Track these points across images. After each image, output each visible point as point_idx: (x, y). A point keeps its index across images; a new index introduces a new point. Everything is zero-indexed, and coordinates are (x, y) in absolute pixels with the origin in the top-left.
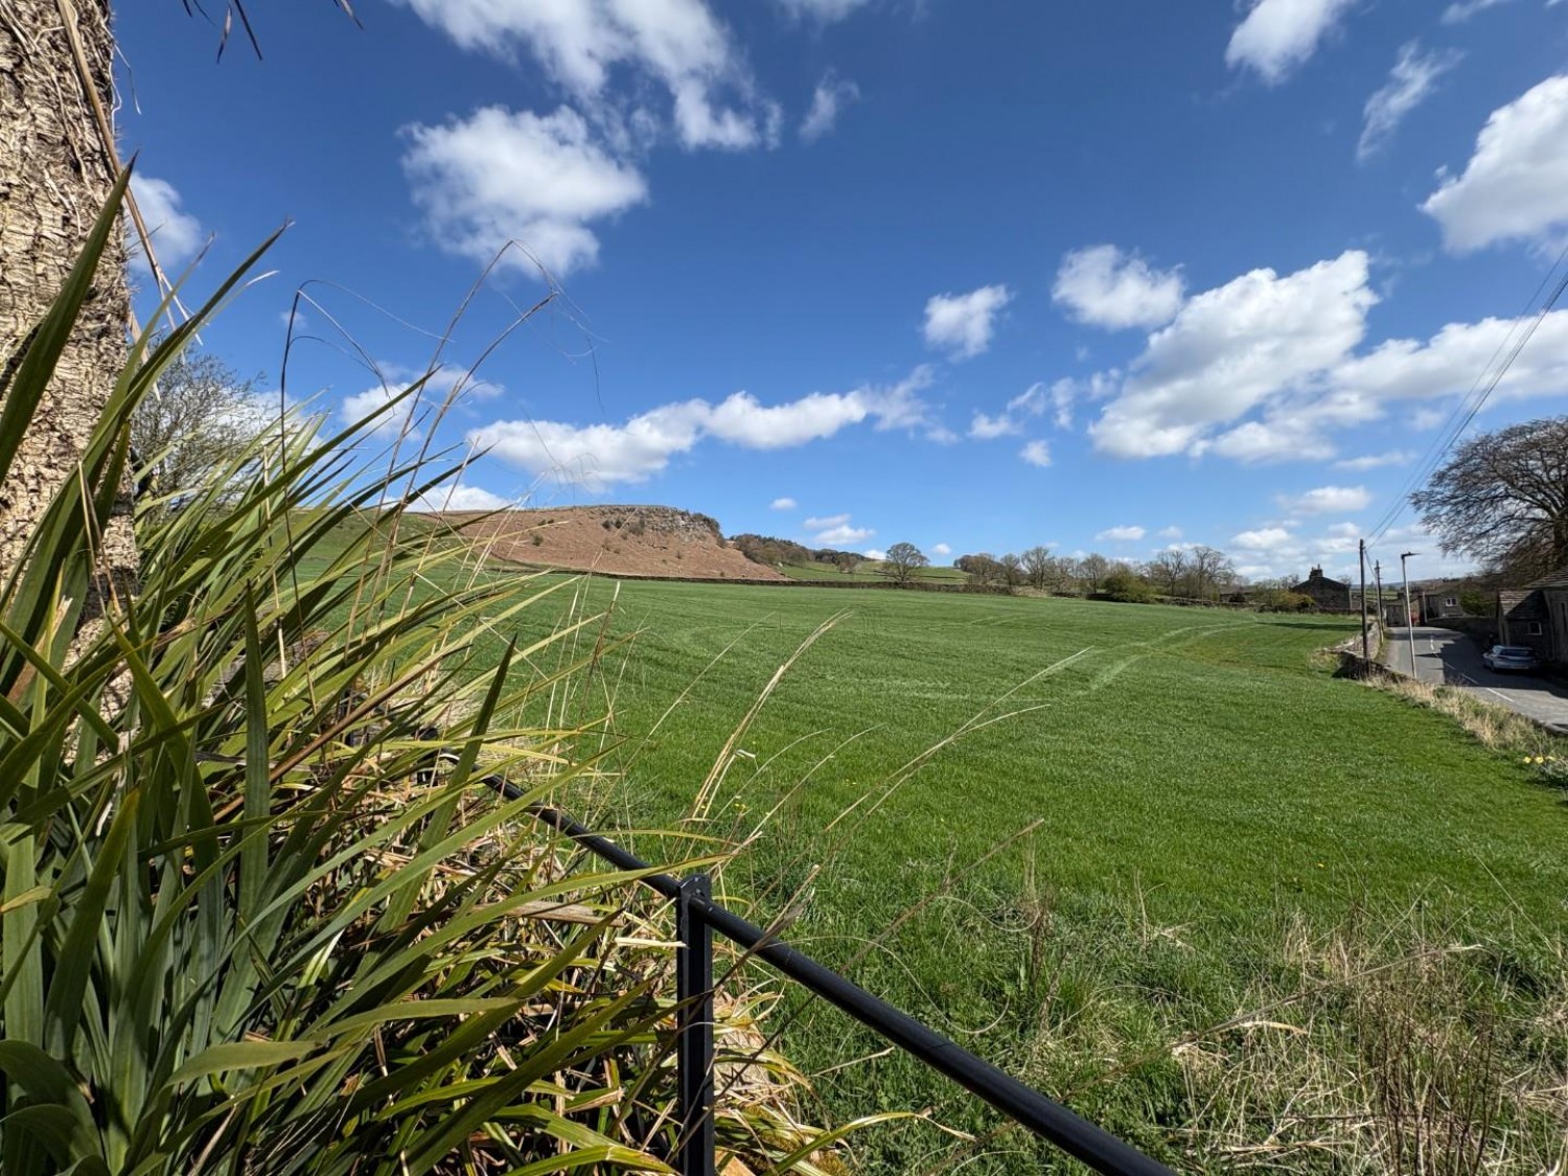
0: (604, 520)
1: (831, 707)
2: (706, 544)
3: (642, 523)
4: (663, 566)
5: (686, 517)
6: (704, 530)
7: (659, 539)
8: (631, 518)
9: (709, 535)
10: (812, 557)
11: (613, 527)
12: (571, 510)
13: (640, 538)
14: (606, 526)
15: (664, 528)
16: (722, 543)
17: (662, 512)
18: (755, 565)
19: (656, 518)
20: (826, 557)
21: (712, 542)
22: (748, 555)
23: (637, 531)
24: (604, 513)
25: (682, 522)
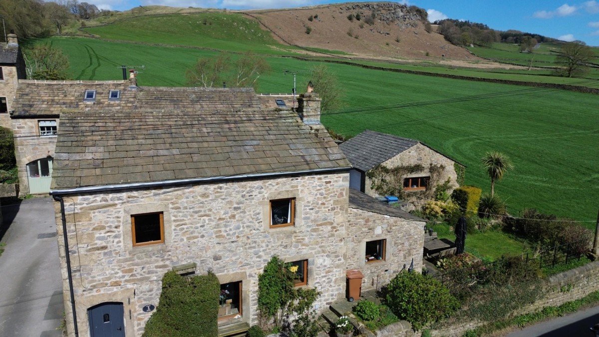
0: (348, 14)
1: (504, 186)
2: (417, 30)
3: (374, 16)
4: (387, 47)
5: (404, 10)
6: (415, 19)
7: (384, 27)
8: (367, 13)
9: (420, 23)
10: (498, 38)
11: (355, 19)
12: (328, 7)
13: (372, 27)
14: (350, 18)
15: (388, 19)
16: (428, 29)
17: (388, 7)
18: (453, 46)
19: (383, 11)
20: (511, 38)
21: (421, 28)
22: (448, 39)
23: (369, 21)
24: (349, 9)
25: (401, 14)
